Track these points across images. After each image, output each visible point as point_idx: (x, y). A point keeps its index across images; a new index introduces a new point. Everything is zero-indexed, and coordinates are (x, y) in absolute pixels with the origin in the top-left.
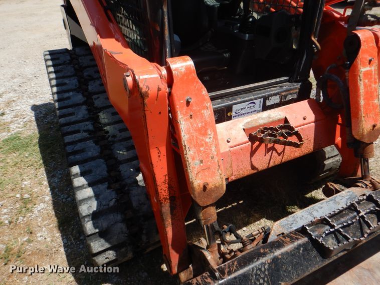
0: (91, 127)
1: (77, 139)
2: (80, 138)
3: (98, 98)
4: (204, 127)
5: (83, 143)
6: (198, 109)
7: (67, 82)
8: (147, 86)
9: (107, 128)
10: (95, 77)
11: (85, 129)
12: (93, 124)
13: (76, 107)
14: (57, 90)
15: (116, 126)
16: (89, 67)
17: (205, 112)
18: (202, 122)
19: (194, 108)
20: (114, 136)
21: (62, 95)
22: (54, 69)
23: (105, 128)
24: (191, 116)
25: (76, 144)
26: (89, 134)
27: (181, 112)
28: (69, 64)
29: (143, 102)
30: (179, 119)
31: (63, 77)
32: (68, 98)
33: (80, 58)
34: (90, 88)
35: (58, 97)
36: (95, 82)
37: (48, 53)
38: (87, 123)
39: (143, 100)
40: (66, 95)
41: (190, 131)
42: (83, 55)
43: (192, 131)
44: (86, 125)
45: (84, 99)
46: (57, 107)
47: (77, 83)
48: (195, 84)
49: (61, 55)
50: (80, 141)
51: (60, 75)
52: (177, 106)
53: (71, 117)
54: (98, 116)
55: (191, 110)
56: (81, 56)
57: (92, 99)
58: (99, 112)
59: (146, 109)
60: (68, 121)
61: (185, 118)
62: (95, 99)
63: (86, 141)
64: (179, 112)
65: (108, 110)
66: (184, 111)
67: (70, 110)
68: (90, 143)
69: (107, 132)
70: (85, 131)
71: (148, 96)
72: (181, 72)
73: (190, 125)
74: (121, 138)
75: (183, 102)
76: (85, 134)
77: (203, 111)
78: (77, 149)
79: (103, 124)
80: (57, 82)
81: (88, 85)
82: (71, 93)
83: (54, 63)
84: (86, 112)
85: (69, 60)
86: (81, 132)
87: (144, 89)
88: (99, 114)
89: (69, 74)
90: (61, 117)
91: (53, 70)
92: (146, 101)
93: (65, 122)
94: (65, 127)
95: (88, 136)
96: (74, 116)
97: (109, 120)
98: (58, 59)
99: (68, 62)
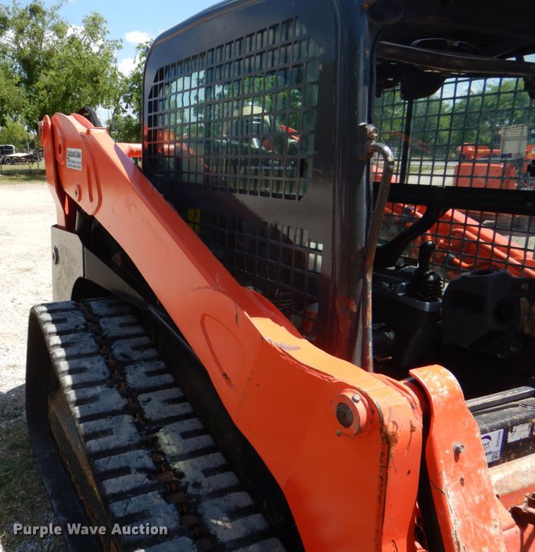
0: (149, 463)
1: (128, 488)
2: (133, 486)
3: (149, 400)
4: (485, 504)
5: (141, 496)
6: (472, 466)
7: (89, 367)
8: (394, 423)
9: (179, 465)
10: (135, 358)
11: (139, 465)
12: (151, 455)
13: (114, 418)
14: (73, 380)
15: (194, 461)
16: (119, 338)
17: (483, 472)
18: (479, 494)
19: (466, 465)
20: (197, 485)
21: (84, 392)
22: (62, 340)
23: (176, 466)
24: (462, 480)
25: (129, 498)
26: (149, 477)
27: (446, 471)
28: (84, 330)
29: (389, 451)
30: (445, 485)
31: (79, 356)
32: (95, 398)
33: (102, 320)
34: (130, 379)
35: (77, 396)
36: (136, 367)
37: (45, 309)
38: (141, 452)
39: (389, 448)
40: (91, 392)
41: (463, 511)
42: (106, 316)
43: (466, 512)
44: (140, 457)
45: (124, 402)
46: (78, 416)
47: (106, 370)
48: (464, 419)
49: (69, 312)
50: (136, 491)
51: (74, 351)
52: (442, 461)
53: (107, 438)
54: (157, 439)
55: (461, 468)
56: (102, 317)
57: (138, 402)
58: (157, 430)
59: (391, 464)
60: (104, 448)
61: (453, 485)
62: (144, 402)
63: (147, 493)
64: (444, 473)
65: (171, 426)
66: (452, 469)
67: (104, 423)
68: (154, 498)
69: (181, 475)
70: (140, 470)
71: (397, 441)
72: (442, 397)
73: (462, 498)
74: (211, 490)
75: (449, 452)
76: (141, 477)
77: (479, 471)
78: (134, 511)
79: (169, 456)
80: (69, 364)
81: (126, 373)
82: (99, 389)
83: (60, 329)
84: (134, 430)
85: (84, 324)
86: (133, 472)
87: (391, 429)
88: (158, 434)
89: (88, 350)
90: (88, 437)
91: (60, 342)
92: (393, 450)
93: (98, 449)
94: (101, 460)
95: (147, 480)
96: (113, 437)
97: (178, 447)
98: (64, 320)
99: (83, 327)
